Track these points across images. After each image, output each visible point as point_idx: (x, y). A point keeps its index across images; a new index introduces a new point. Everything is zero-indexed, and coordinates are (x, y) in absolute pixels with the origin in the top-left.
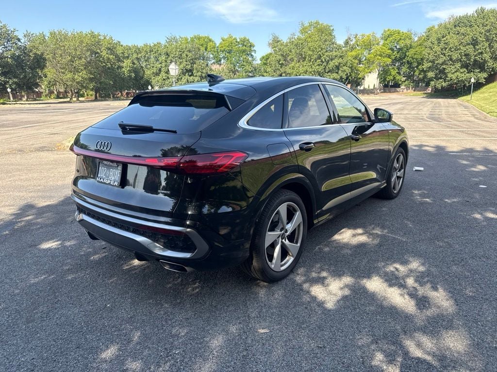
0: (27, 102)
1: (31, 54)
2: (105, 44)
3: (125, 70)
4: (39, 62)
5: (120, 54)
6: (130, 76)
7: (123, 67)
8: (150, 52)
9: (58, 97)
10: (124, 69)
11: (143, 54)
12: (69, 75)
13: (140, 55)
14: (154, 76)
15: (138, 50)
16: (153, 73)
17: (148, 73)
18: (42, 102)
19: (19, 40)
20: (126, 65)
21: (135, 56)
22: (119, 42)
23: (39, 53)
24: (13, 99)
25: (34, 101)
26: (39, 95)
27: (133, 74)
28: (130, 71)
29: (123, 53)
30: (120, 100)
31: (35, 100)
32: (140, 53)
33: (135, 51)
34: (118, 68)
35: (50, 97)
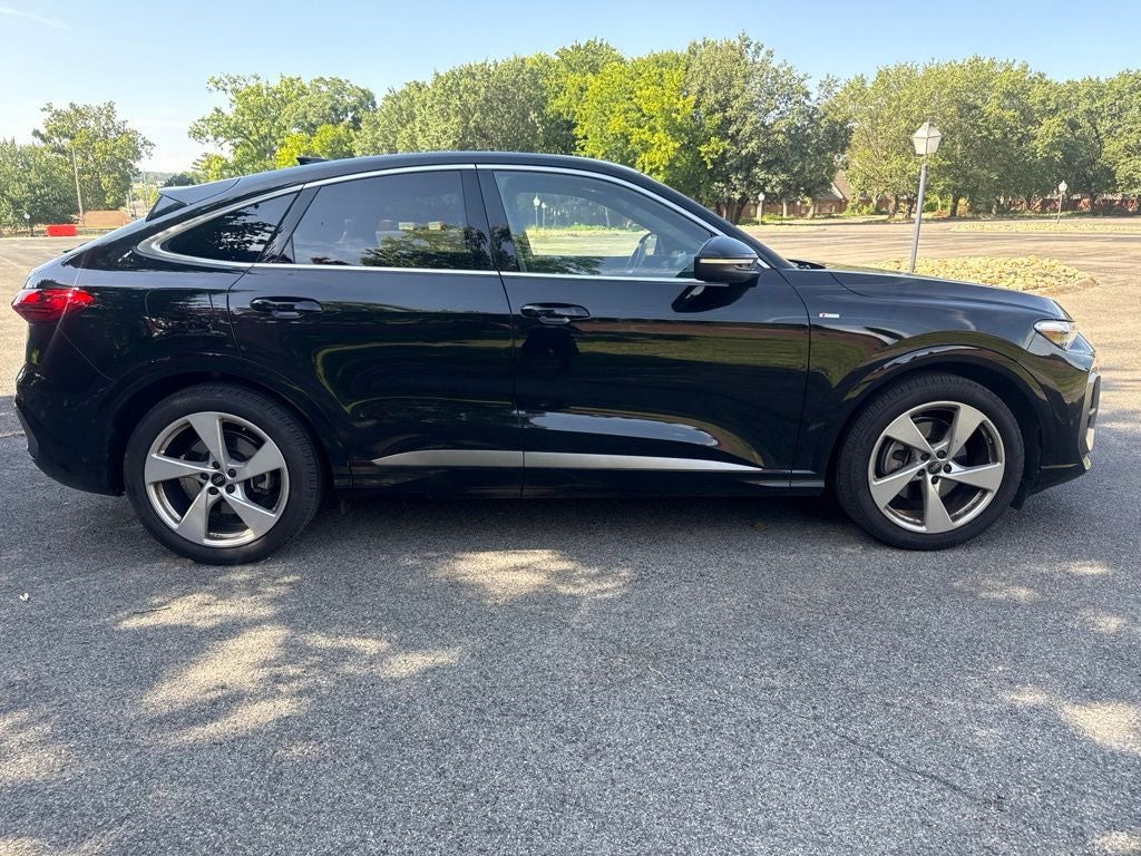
0: (811, 222)
1: (822, 123)
2: (1002, 83)
3: (1039, 146)
4: (838, 138)
5: (1035, 105)
6: (1049, 160)
7: (1035, 138)
8: (1130, 93)
9: (878, 211)
10: (1035, 142)
11: (1108, 100)
12: (896, 163)
13: (1098, 104)
14: (1129, 156)
15: (1097, 90)
16: (1127, 147)
17: (1111, 147)
18: (842, 221)
19: (807, 95)
20: (1047, 131)
21: (1084, 106)
22: (1042, 76)
23: (839, 118)
24: (788, 214)
25: (826, 218)
26: (841, 205)
27: (1059, 154)
28: (1052, 147)
29: (1043, 102)
30: (1022, 218)
31: (830, 217)
32: (1101, 97)
33: (1089, 93)
34: (1020, 142)
35: (859, 211)
